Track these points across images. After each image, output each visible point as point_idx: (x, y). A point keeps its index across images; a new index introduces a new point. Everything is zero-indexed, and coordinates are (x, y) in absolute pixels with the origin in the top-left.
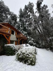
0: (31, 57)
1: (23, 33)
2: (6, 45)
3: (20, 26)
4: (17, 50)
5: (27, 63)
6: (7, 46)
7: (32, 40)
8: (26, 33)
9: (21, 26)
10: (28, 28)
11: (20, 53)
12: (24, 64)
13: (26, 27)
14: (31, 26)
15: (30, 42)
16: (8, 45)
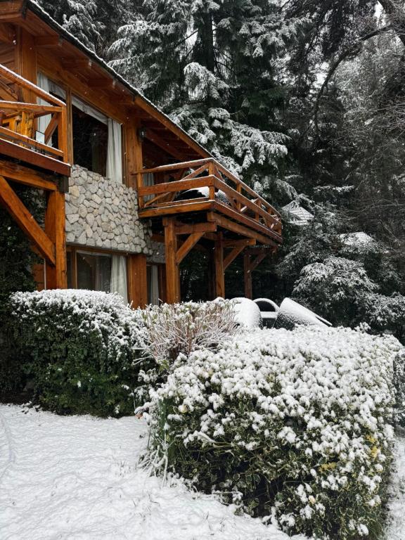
0: (335, 458)
1: (229, 152)
2: (22, 297)
3: (178, 37)
4: (159, 359)
5: (282, 511)
6: (43, 307)
7: (352, 257)
8: (276, 146)
9: (192, 39)
10: (300, 65)
11: (194, 394)
12: (237, 513)
13: (271, 50)
14: (352, 34)
15: (328, 282)
16: (48, 296)
